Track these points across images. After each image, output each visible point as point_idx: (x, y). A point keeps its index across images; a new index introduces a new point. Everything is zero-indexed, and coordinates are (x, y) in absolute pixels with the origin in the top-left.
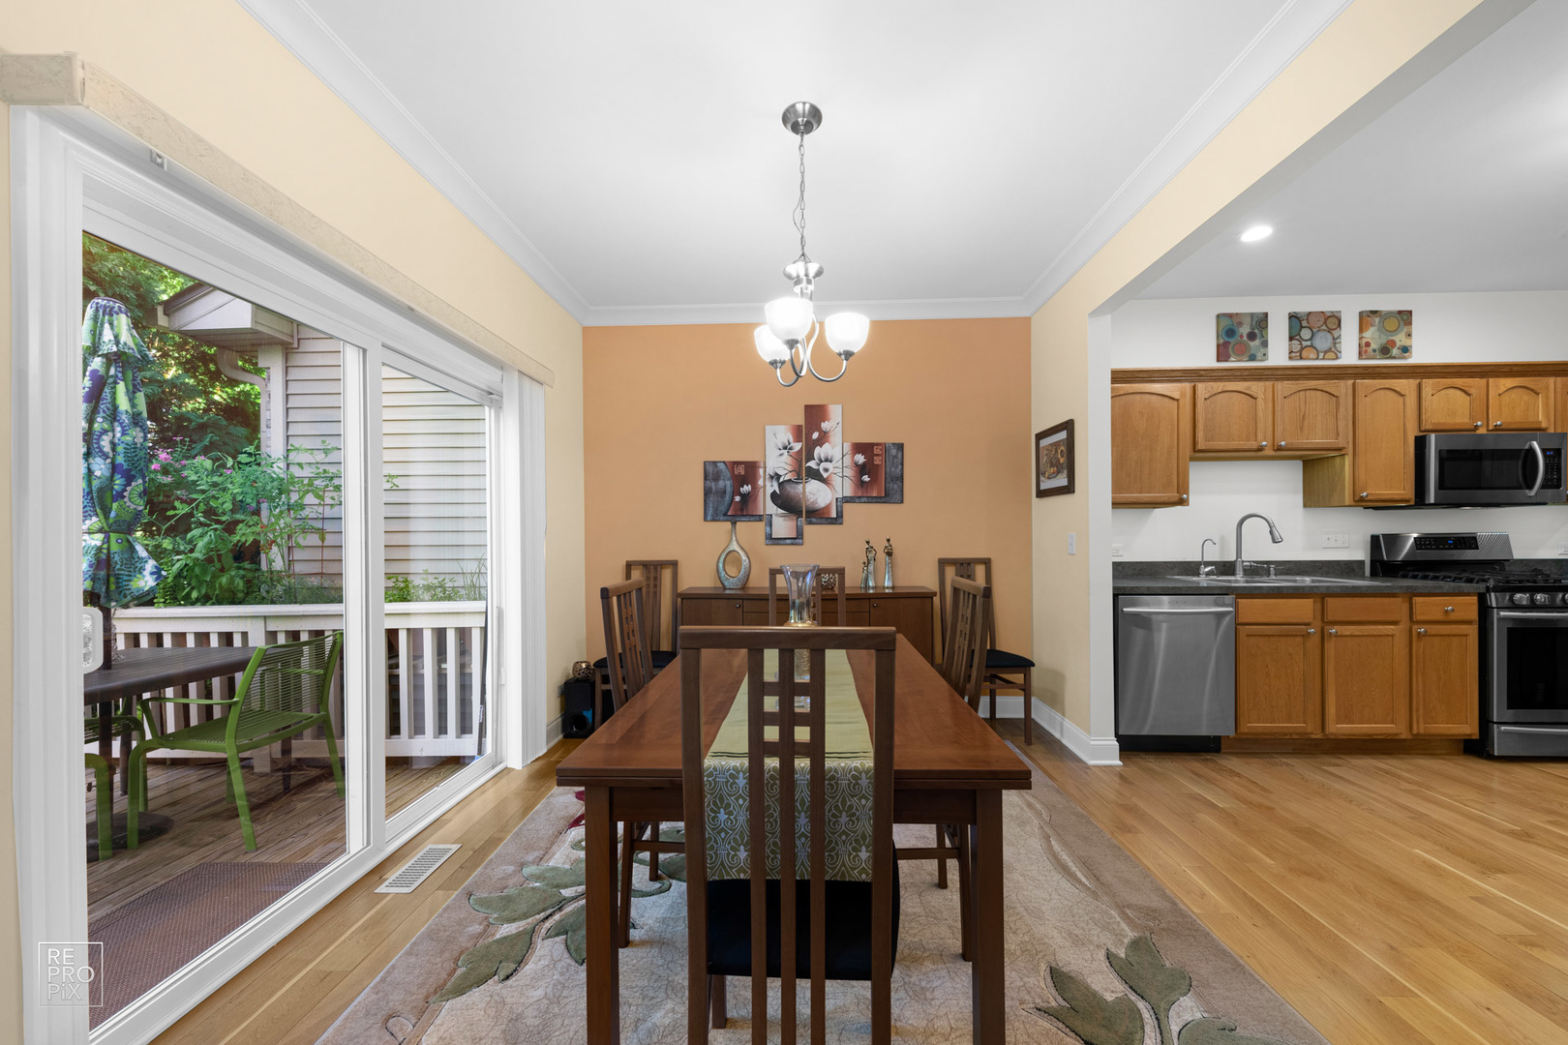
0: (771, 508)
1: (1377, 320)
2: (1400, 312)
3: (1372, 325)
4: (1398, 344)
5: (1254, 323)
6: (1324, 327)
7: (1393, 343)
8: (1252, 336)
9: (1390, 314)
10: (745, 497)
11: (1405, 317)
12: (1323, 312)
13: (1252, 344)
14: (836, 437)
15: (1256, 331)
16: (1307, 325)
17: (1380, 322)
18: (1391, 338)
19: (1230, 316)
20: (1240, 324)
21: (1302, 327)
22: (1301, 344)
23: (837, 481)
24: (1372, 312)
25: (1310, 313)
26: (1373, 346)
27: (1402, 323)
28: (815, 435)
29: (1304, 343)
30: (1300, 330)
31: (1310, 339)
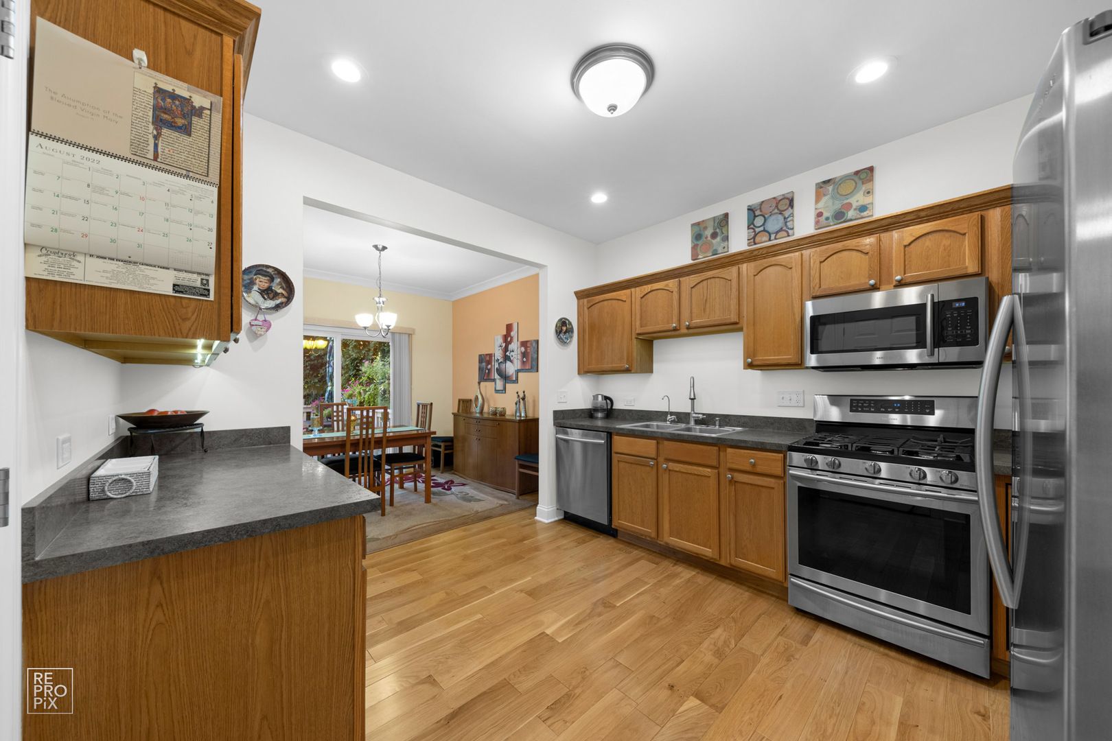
0: (497, 376)
1: (830, 188)
2: (857, 173)
3: (825, 195)
4: (855, 205)
5: (716, 224)
6: (776, 211)
7: (850, 205)
8: (714, 235)
9: (845, 178)
10: (489, 370)
11: (866, 175)
12: (774, 198)
13: (714, 241)
14: (515, 339)
15: (718, 230)
16: (760, 213)
17: (833, 190)
18: (848, 201)
19: (698, 224)
20: (705, 228)
21: (755, 216)
22: (755, 231)
23: (515, 361)
24: (824, 182)
25: (763, 202)
26: (826, 214)
27: (860, 183)
28: (509, 339)
29: (757, 230)
30: (754, 219)
31: (763, 225)
